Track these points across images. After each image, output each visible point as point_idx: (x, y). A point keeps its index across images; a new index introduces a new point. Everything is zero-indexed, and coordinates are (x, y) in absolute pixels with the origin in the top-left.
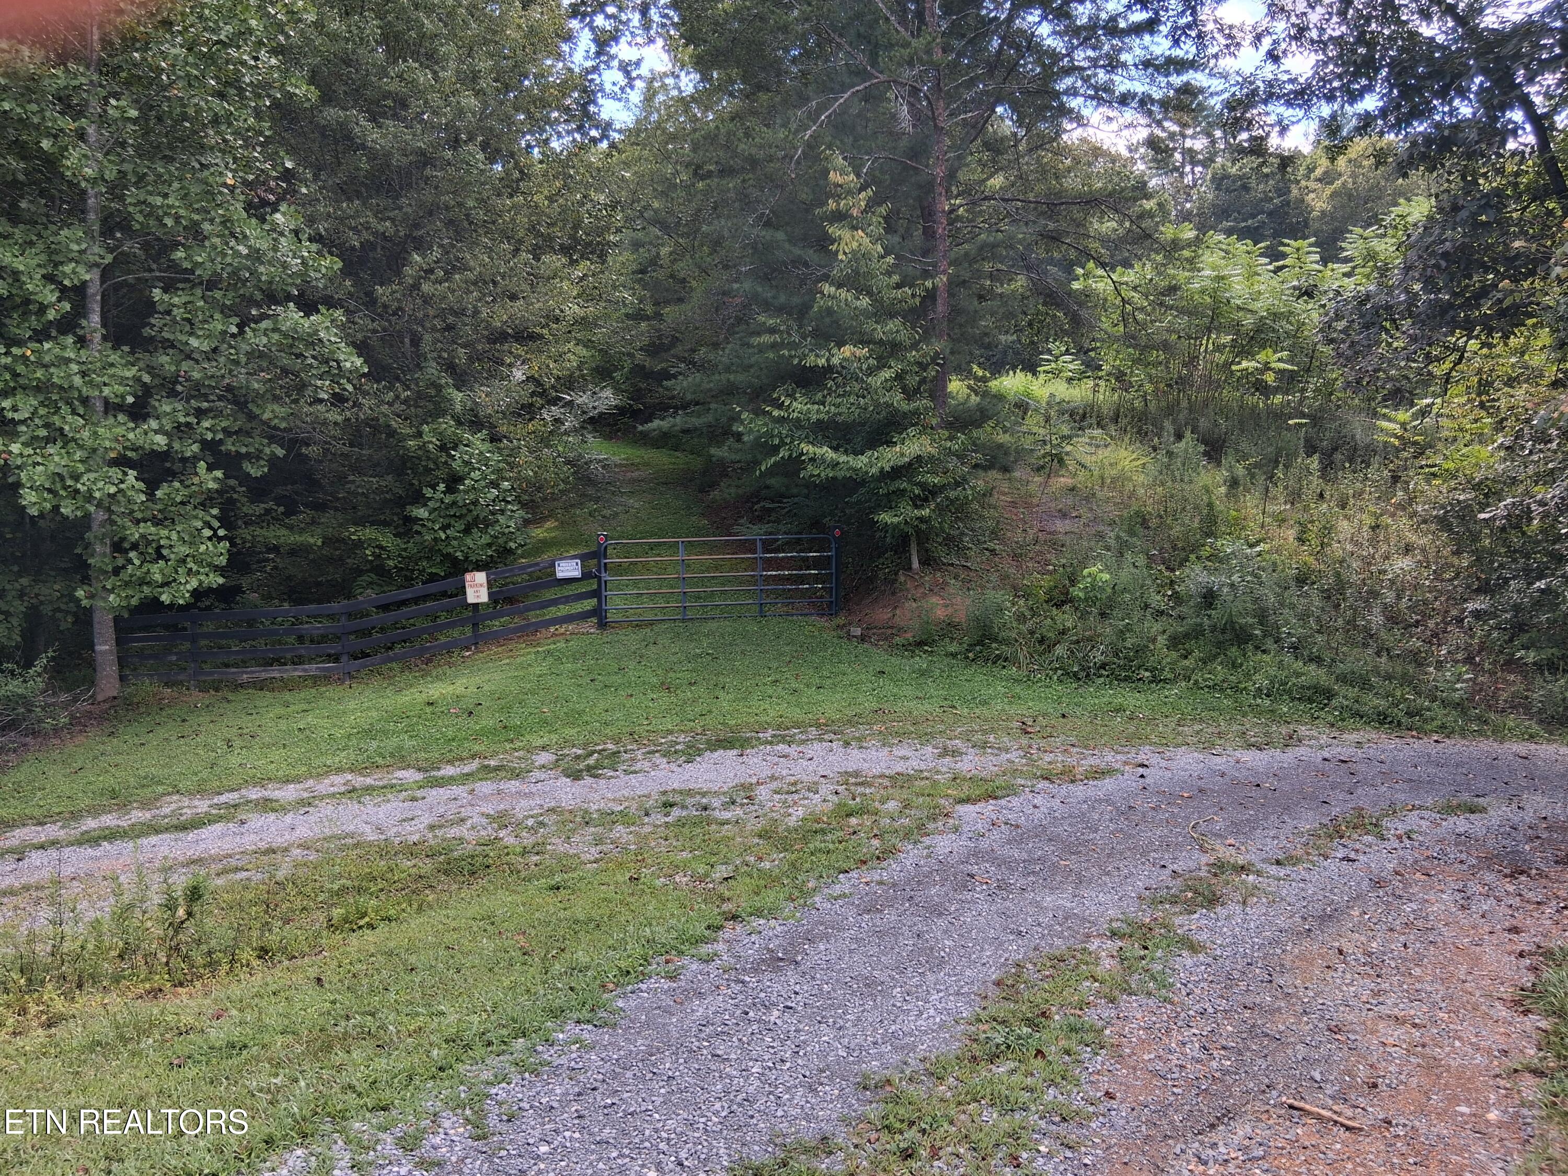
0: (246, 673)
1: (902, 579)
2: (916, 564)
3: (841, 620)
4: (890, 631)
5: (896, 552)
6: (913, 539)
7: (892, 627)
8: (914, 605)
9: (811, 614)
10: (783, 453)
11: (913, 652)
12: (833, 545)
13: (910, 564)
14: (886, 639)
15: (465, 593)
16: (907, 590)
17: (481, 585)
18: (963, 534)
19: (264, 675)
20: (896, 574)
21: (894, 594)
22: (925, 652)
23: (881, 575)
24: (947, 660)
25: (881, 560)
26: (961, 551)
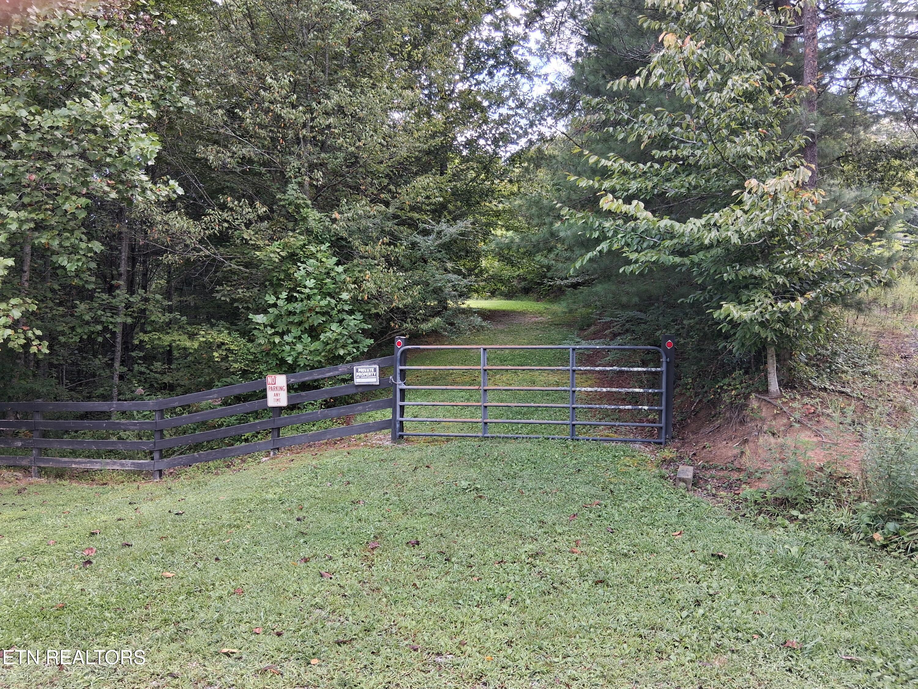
0: (76, 463)
1: (755, 404)
2: (774, 386)
3: (668, 453)
4: (735, 476)
5: (746, 373)
6: (771, 351)
7: (739, 470)
8: (772, 440)
9: (634, 442)
10: (604, 246)
11: (772, 515)
12: (663, 359)
13: (766, 383)
14: (730, 487)
15: (265, 397)
16: (763, 420)
17: (281, 388)
18: (835, 353)
19: (88, 466)
20: (747, 397)
21: (742, 422)
22: (793, 519)
23: (726, 398)
24: (834, 540)
25: (726, 381)
26: (834, 374)
